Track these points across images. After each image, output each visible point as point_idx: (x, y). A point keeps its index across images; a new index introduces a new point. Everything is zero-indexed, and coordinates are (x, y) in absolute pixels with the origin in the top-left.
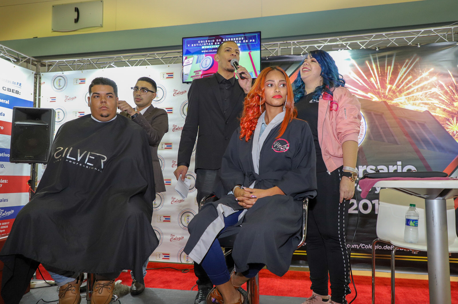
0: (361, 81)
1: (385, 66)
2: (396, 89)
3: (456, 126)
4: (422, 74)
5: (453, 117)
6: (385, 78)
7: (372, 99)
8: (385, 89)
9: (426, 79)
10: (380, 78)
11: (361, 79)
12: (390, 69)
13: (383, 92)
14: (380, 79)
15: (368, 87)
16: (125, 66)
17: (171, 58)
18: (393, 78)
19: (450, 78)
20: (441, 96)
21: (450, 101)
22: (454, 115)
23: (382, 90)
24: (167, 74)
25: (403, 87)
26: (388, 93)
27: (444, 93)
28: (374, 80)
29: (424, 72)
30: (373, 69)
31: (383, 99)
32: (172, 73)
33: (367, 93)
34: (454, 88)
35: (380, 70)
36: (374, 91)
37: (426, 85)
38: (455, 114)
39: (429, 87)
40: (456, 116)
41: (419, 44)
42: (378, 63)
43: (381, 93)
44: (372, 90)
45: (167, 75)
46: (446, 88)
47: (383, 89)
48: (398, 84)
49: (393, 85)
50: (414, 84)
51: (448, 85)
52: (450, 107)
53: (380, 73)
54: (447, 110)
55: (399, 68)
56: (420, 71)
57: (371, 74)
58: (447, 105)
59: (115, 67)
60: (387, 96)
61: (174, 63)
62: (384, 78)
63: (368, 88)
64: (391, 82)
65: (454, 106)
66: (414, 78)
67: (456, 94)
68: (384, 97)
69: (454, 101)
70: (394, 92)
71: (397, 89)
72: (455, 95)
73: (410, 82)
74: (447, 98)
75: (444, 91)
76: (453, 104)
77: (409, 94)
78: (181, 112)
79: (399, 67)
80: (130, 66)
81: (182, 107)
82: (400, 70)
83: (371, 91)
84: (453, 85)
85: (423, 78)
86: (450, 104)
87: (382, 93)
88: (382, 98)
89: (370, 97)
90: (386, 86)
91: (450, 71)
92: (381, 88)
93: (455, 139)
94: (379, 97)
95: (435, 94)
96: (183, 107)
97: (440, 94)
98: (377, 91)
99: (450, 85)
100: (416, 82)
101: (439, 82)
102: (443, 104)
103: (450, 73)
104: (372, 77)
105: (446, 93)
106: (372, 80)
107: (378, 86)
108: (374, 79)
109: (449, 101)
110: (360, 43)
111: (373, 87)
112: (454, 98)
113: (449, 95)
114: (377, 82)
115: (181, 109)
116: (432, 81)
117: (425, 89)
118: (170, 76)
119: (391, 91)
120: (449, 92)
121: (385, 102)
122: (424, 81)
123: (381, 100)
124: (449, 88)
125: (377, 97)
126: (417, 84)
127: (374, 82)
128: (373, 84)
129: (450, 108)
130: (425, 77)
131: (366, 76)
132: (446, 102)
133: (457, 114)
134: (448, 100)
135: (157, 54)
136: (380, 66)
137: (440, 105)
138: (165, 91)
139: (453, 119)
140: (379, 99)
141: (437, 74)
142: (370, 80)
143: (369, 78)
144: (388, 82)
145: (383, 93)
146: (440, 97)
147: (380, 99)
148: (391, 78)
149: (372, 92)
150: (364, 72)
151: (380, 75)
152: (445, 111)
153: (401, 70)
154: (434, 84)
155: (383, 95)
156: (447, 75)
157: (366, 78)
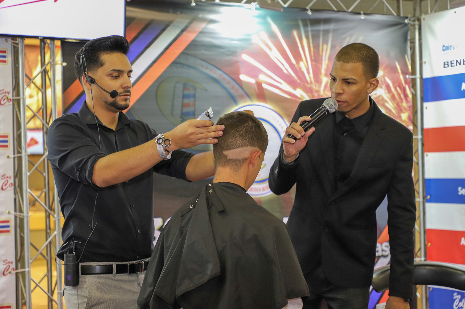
0: (287, 66)
1: (319, 43)
6: (320, 66)
8: (320, 84)
10: (314, 63)
11: (287, 63)
12: (327, 50)
13: (317, 89)
14: (313, 66)
15: (296, 78)
19: (398, 76)
23: (315, 85)
26: (324, 91)
28: (305, 66)
30: (303, 48)
33: (295, 89)
34: (403, 91)
35: (314, 50)
36: (304, 86)
41: (362, 12)
42: (310, 37)
43: (314, 91)
44: (302, 84)
46: (393, 89)
47: (317, 84)
51: (395, 85)
57: (300, 55)
62: (318, 65)
63: (296, 81)
65: (401, 119)
67: (404, 101)
69: (401, 111)
74: (394, 107)
75: (391, 94)
76: (400, 117)
83: (300, 85)
86: (397, 116)
89: (299, 96)
90: (321, 79)
91: (398, 63)
92: (315, 81)
95: (381, 98)
97: (387, 99)
98: (309, 86)
99: (397, 84)
101: (385, 80)
103: (398, 67)
104: (302, 60)
105: (393, 98)
106: (302, 65)
107: (310, 78)
109: (396, 112)
111: (304, 80)
112: (402, 106)
113: (396, 102)
114: (309, 71)
120: (396, 96)
127: (304, 70)
128: (303, 73)
131: (294, 58)
132: (393, 113)
134: (396, 110)
136: (313, 44)
141: (384, 66)
142: (299, 65)
143: (298, 63)
144: (323, 72)
145: (317, 91)
146: (387, 104)
148: (327, 65)
149: (302, 88)
150: (291, 51)
151: (313, 58)
155: (316, 95)
156: (395, 70)
157: (293, 61)
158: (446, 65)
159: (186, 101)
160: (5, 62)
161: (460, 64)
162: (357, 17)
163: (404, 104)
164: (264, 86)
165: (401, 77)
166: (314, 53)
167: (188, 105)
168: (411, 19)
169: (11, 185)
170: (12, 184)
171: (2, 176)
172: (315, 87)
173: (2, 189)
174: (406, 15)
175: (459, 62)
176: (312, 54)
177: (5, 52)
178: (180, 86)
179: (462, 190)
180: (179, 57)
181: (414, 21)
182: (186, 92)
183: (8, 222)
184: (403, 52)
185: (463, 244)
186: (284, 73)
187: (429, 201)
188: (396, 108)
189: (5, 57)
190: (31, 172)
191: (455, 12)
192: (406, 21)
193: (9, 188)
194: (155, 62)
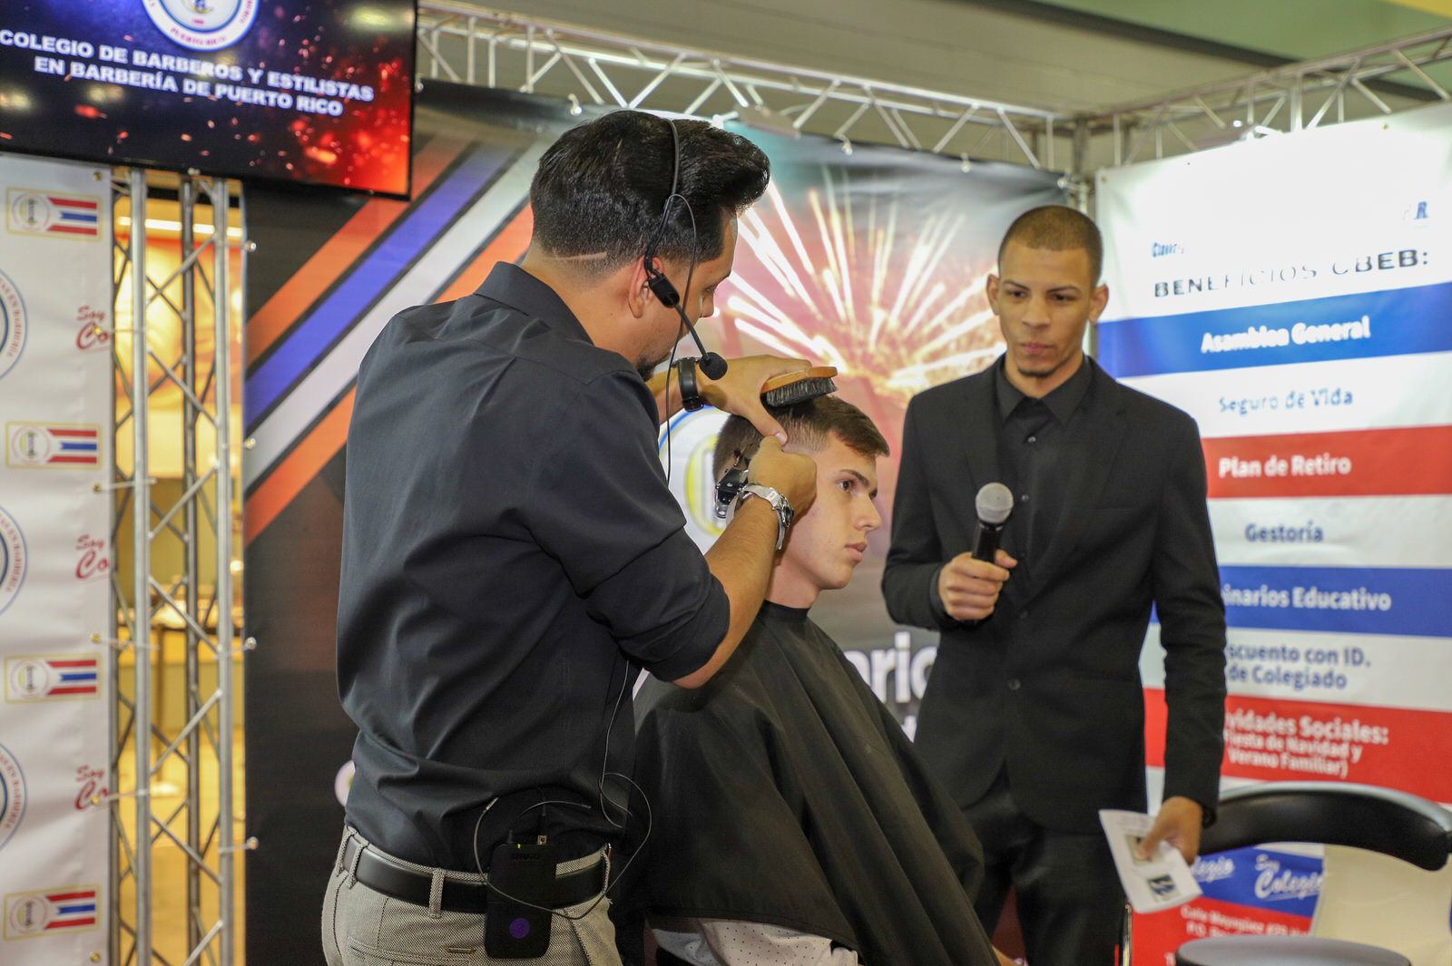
0: (793, 277)
1: (868, 226)
2: (898, 330)
4: (974, 280)
6: (870, 281)
8: (867, 327)
10: (855, 272)
11: (793, 271)
12: (884, 243)
13: (861, 336)
14: (853, 281)
15: (813, 308)
18: (892, 281)
23: (858, 329)
25: (920, 326)
26: (877, 343)
28: (835, 279)
30: (832, 234)
31: (860, 366)
33: (811, 336)
35: (854, 240)
36: (833, 330)
41: (964, 155)
42: (848, 209)
44: (827, 323)
47: (861, 326)
48: (905, 312)
49: (891, 313)
50: (951, 319)
55: (909, 245)
56: (969, 269)
60: (873, 356)
62: (863, 277)
63: (814, 314)
64: (887, 299)
66: (952, 292)
68: (864, 363)
70: (892, 343)
71: (902, 330)
73: (938, 307)
77: (934, 356)
79: (909, 239)
82: (913, 253)
83: (824, 327)
85: (974, 297)
87: (857, 340)
88: (857, 361)
89: (819, 351)
90: (870, 314)
92: (856, 317)
94: (848, 354)
98: (843, 330)
100: (954, 311)
104: (827, 264)
106: (829, 277)
107: (845, 309)
108: (834, 275)
111: (831, 314)
114: (844, 292)
119: (884, 338)
121: (865, 382)
123: (853, 373)
127: (833, 289)
128: (829, 297)
131: (810, 257)
142: (821, 278)
143: (818, 271)
144: (875, 296)
145: (862, 345)
148: (885, 280)
149: (827, 333)
151: (854, 261)
153: (916, 253)
155: (860, 352)
157: (809, 266)
158: (1161, 290)
160: (93, 232)
161: (1199, 289)
162: (953, 166)
164: (741, 325)
166: (856, 249)
168: (1072, 180)
169: (102, 566)
170: (105, 561)
171: (80, 540)
172: (856, 333)
173: (79, 575)
174: (1060, 168)
175: (1197, 283)
176: (852, 250)
177: (92, 206)
181: (1078, 183)
183: (92, 663)
186: (787, 295)
189: (93, 219)
190: (157, 529)
191: (1188, 161)
192: (1062, 183)
193: (97, 573)
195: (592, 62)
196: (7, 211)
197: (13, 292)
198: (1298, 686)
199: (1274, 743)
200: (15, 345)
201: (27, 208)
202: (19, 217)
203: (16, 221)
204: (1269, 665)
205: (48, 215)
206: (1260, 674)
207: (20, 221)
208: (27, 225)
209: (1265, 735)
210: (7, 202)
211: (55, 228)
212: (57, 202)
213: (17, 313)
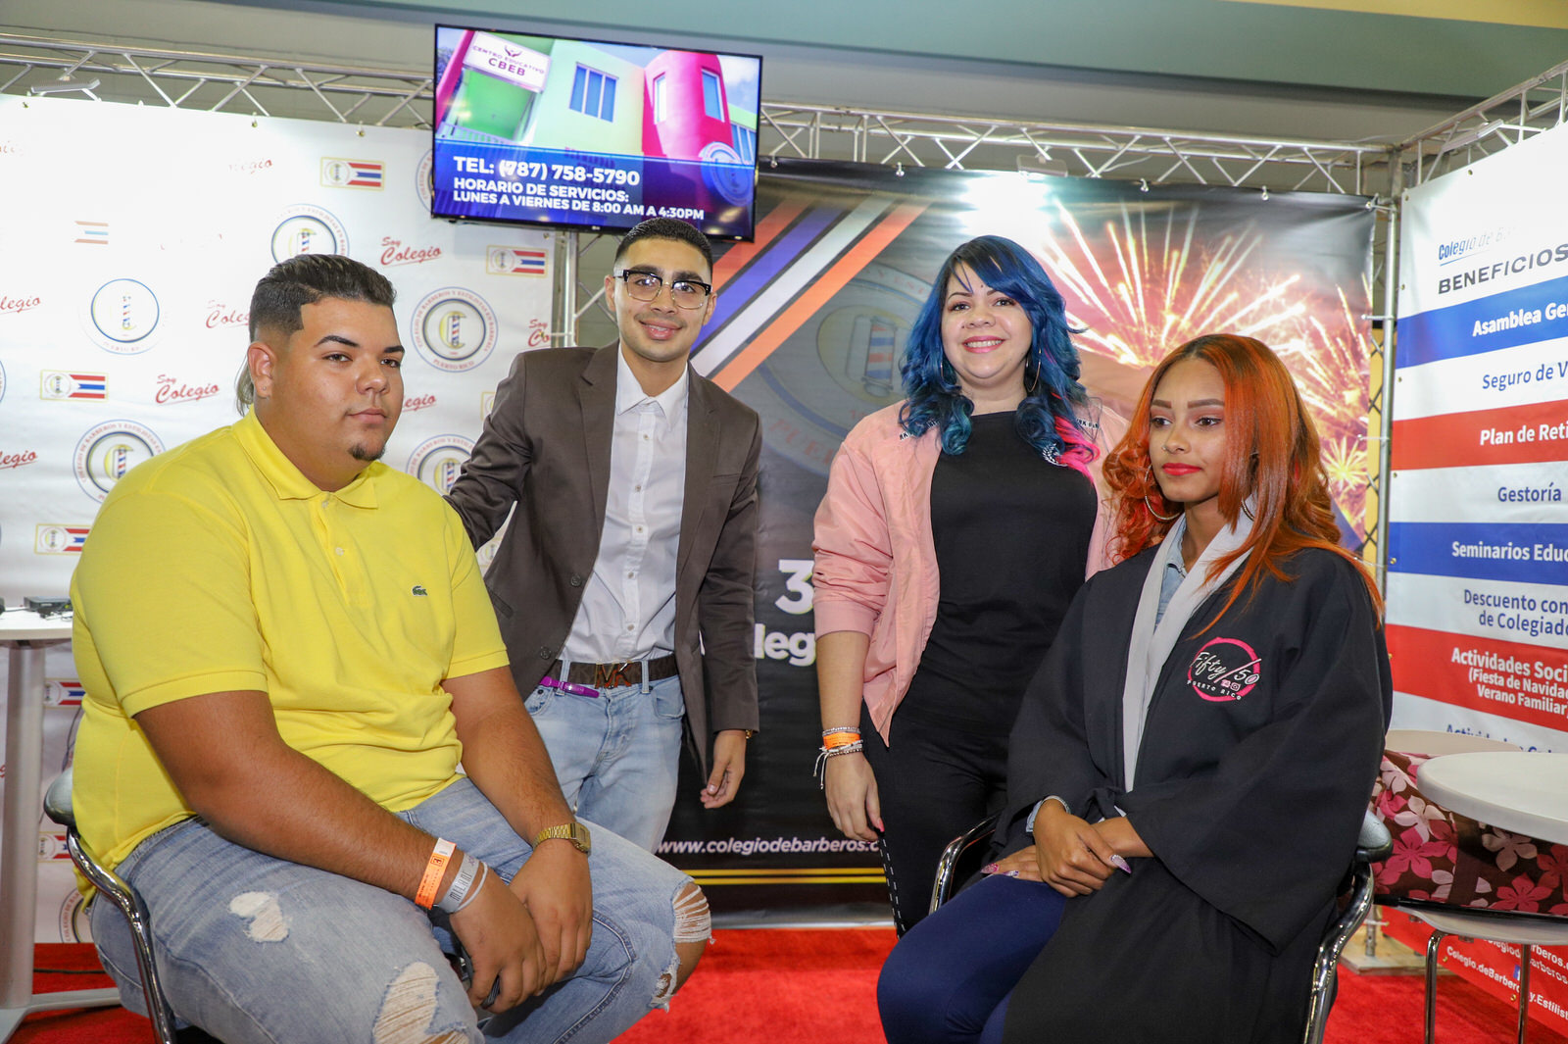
0: (1089, 291)
1: (1163, 248)
2: (1190, 330)
3: (1345, 464)
4: (1268, 288)
5: (1339, 437)
6: (1162, 291)
7: (1118, 356)
8: (1158, 327)
9: (1278, 308)
10: (1148, 286)
11: (1090, 284)
12: (1179, 260)
13: (1152, 335)
14: (1147, 291)
15: (1108, 314)
16: (145, 104)
17: (362, 93)
18: (1184, 291)
19: (1341, 314)
20: (1313, 368)
21: (1334, 387)
22: (1342, 430)
23: (1149, 329)
24: (354, 165)
25: (1211, 326)
26: (1168, 340)
27: (1322, 359)
28: (1129, 291)
29: (1274, 283)
30: (1126, 256)
31: (1151, 358)
32: (378, 167)
33: (1104, 334)
34: (1350, 346)
35: (1149, 260)
36: (1125, 329)
37: (1274, 326)
38: (1345, 428)
39: (1283, 334)
40: (1348, 433)
41: (1264, 188)
42: (1144, 235)
43: (1146, 339)
44: (1120, 325)
45: (354, 172)
46: (1327, 342)
47: (1152, 327)
48: (1198, 316)
49: (1182, 317)
50: (1244, 321)
51: (1334, 334)
52: (1335, 404)
53: (1146, 268)
54: (1327, 414)
55: (1204, 262)
56: (1263, 280)
57: (1119, 271)
58: (1327, 397)
59: (92, 99)
60: (1164, 350)
61: (386, 125)
62: (1157, 289)
63: (1108, 319)
64: (1179, 306)
65: (1344, 402)
66: (1246, 299)
67: (1352, 365)
68: (1153, 355)
69: (1344, 385)
71: (1194, 330)
72: (1350, 368)
73: (1230, 311)
74: (1328, 376)
75: (1322, 351)
76: (1341, 397)
78: (415, 336)
79: (1204, 257)
80: (168, 105)
81: (419, 316)
82: (1207, 268)
83: (1117, 328)
84: (1348, 334)
85: (1268, 302)
86: (1333, 396)
87: (1149, 337)
88: (1148, 355)
89: (1113, 349)
90: (1162, 317)
91: (1343, 291)
92: (1148, 320)
93: (1340, 506)
94: (1138, 351)
95: (1297, 358)
96: (423, 316)
97: (1312, 361)
98: (1135, 330)
99: (1338, 332)
100: (1247, 314)
101: (1309, 322)
102: (1317, 392)
103: (1343, 298)
104: (1123, 280)
105: (1327, 358)
106: (1123, 290)
107: (1138, 314)
108: (1127, 287)
109: (1332, 386)
110: (1083, 151)
111: (1124, 317)
112: (1348, 376)
113: (1334, 367)
114: (1137, 300)
115: (417, 324)
116: (1294, 317)
117: (1273, 340)
118: (368, 175)
119: (1175, 336)
120: (1335, 355)
122: (1270, 314)
123: (1144, 363)
124: (1336, 343)
125: (1134, 351)
126: (1250, 322)
127: (1127, 299)
128: (1123, 305)
129: (1334, 408)
130: (1275, 301)
131: (1106, 274)
132: (1325, 389)
133: (1351, 427)
134: (1331, 382)
135: (305, 71)
136: (1148, 247)
137: (1309, 396)
138: (344, 238)
139: (1339, 444)
140: (1140, 359)
141: (1309, 294)
142: (1115, 289)
143: (1113, 285)
144: (1168, 303)
145: (1153, 341)
146: (1309, 370)
147: (1142, 357)
148: (1178, 291)
149: (1120, 333)
150: (1099, 262)
151: (1147, 276)
152: (1321, 416)
153: (1210, 268)
154: (1298, 327)
155: (1150, 347)
156: (1334, 303)
157: (1104, 281)
158: (1444, 287)
159: (876, 350)
160: (541, 272)
161: (1473, 281)
162: (1254, 196)
163: (1353, 372)
165: (1349, 317)
166: (1150, 266)
167: (879, 358)
168: (1379, 201)
172: (1147, 332)
174: (1371, 195)
175: (1471, 277)
177: (542, 255)
178: (864, 324)
179: (1458, 547)
180: (866, 269)
181: (1387, 205)
182: (877, 335)
184: (1358, 268)
185: (1456, 660)
186: (1083, 303)
187: (1395, 569)
188: (1334, 380)
189: (542, 263)
191: (1471, 172)
192: (1369, 205)
194: (817, 278)
195: (938, 141)
196: (487, 260)
197: (489, 311)
198: (1534, 633)
199: (1513, 683)
200: (489, 344)
201: (499, 258)
202: (494, 263)
203: (493, 266)
204: (1511, 613)
205: (513, 262)
206: (1504, 621)
207: (495, 266)
208: (500, 269)
209: (1506, 675)
210: (487, 255)
211: (517, 270)
212: (518, 253)
213: (491, 324)
